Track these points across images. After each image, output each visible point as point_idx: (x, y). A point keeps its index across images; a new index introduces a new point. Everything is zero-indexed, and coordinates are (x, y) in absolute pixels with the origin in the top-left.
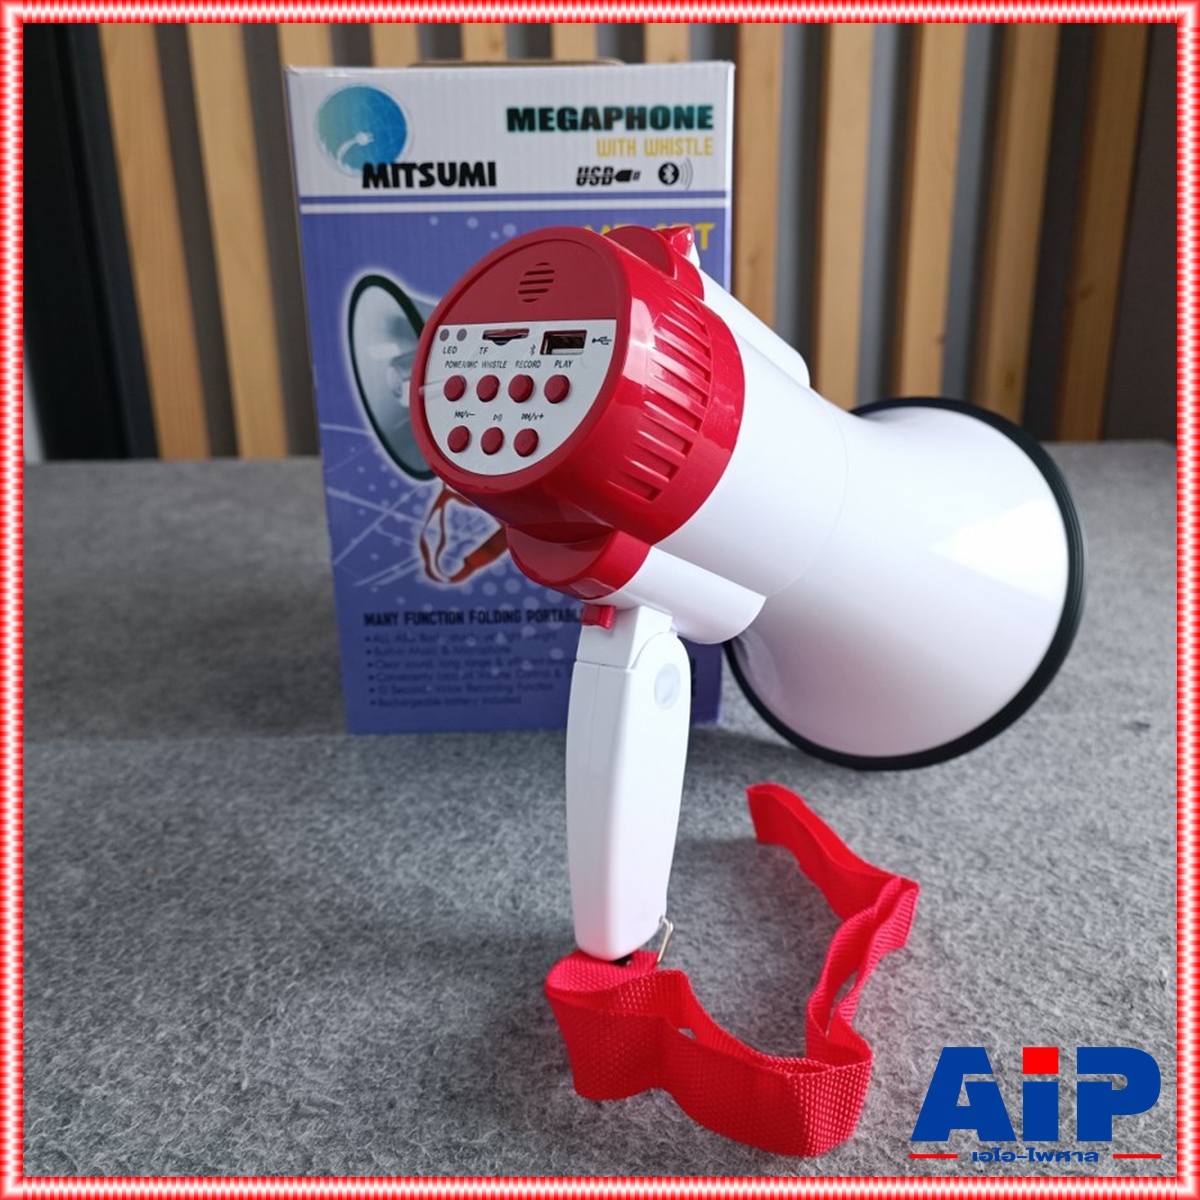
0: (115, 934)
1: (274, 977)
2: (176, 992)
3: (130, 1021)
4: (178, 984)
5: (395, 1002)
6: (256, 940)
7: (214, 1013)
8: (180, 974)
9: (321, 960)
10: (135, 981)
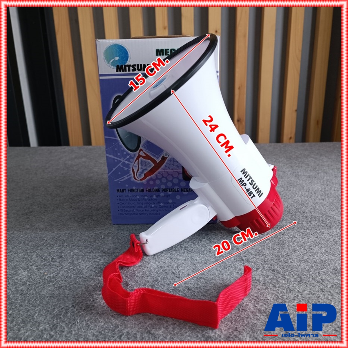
0: (33, 294)
1: (77, 310)
2: (47, 314)
3: (33, 323)
4: (48, 311)
5: (112, 320)
6: (73, 297)
7: (57, 321)
8: (49, 308)
9: (91, 305)
10: (36, 310)
